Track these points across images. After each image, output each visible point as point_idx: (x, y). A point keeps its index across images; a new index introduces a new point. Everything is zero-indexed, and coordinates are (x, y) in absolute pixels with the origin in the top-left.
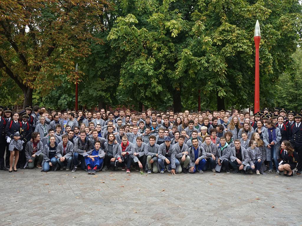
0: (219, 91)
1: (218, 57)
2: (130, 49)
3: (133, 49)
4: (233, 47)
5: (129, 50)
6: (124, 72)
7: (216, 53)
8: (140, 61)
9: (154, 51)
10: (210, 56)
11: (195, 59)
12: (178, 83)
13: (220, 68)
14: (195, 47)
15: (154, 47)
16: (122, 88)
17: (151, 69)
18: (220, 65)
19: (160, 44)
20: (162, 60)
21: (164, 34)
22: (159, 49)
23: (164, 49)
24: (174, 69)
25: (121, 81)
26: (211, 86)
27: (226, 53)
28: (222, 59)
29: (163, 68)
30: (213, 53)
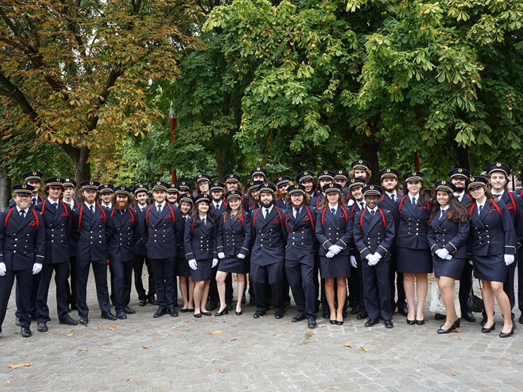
0: (459, 130)
1: (461, 49)
2: (261, 55)
3: (268, 53)
4: (498, 23)
5: (260, 57)
6: (249, 102)
7: (454, 41)
8: (277, 75)
9: (310, 51)
10: (440, 48)
11: (401, 56)
12: (366, 120)
13: (466, 75)
14: (402, 35)
15: (309, 42)
16: (242, 137)
17: (299, 91)
18: (466, 67)
19: (323, 34)
20: (331, 71)
21: (333, 12)
22: (322, 47)
23: (332, 46)
24: (356, 87)
25: (244, 123)
26: (442, 119)
27: (482, 37)
28: (469, 53)
29: (332, 87)
30: (448, 41)
